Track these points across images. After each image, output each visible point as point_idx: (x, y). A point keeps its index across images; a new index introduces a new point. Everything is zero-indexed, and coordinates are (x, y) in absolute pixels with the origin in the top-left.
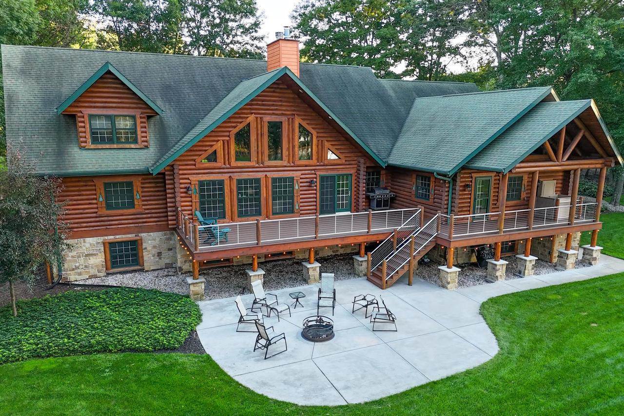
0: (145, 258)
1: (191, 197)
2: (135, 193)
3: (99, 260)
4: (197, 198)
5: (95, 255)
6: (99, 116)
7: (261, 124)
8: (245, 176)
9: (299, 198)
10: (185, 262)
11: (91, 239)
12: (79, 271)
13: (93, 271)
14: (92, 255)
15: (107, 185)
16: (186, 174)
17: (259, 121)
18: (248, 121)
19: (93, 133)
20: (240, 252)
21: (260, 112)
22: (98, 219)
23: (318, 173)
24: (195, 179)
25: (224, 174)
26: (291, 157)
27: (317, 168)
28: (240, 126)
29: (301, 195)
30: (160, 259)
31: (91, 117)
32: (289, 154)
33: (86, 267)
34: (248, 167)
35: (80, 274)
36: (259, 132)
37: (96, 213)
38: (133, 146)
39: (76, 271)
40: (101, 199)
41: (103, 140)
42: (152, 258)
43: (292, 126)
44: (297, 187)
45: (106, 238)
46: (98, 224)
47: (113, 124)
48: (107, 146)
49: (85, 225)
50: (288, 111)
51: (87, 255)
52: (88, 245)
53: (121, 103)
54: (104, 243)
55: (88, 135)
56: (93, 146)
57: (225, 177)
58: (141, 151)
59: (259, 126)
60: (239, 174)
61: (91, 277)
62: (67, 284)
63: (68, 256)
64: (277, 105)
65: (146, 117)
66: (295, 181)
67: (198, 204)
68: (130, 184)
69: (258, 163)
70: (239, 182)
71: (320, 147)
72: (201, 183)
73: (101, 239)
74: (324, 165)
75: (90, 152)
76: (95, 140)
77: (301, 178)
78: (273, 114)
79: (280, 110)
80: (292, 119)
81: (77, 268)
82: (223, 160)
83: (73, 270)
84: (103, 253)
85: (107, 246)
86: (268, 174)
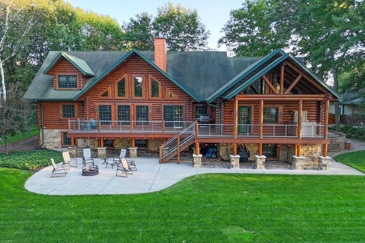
0: (78, 142)
1: (95, 113)
2: (75, 110)
3: (58, 140)
4: (98, 114)
5: (57, 137)
6: (63, 76)
7: (131, 79)
8: (122, 104)
9: (151, 117)
10: (91, 144)
11: (56, 130)
12: (51, 144)
13: (56, 145)
14: (56, 137)
15: (64, 106)
16: (93, 102)
17: (130, 77)
18: (124, 76)
19: (59, 83)
20: (89, 135)
21: (130, 72)
22: (59, 121)
23: (162, 104)
24: (97, 104)
25: (111, 103)
26: (147, 95)
27: (162, 101)
28: (120, 79)
29: (152, 115)
30: (85, 143)
31: (59, 76)
32: (146, 94)
33: (53, 142)
34: (124, 100)
35: (51, 145)
36: (130, 82)
37: (59, 118)
38: (75, 89)
39: (49, 144)
40: (61, 112)
41: (63, 86)
42: (81, 142)
43: (148, 79)
44: (150, 111)
45: (62, 130)
46: (59, 123)
47: (68, 79)
48: (64, 89)
49: (54, 123)
50: (145, 71)
51: (54, 137)
52: (55, 133)
53: (71, 70)
54: (61, 132)
55: (57, 84)
56: (59, 89)
57: (112, 104)
58: (78, 91)
59: (130, 79)
60: (119, 103)
61: (55, 147)
62: (46, 149)
63: (47, 137)
64: (139, 69)
65: (81, 76)
66: (149, 108)
67: (98, 116)
68: (73, 106)
69: (129, 98)
70: (119, 107)
71: (164, 91)
72: (101, 106)
73: (60, 131)
74: (166, 100)
75: (58, 91)
76: (60, 86)
77: (152, 107)
78: (137, 73)
79: (141, 71)
80: (148, 76)
81: (50, 142)
82: (111, 96)
83: (48, 143)
84: (61, 137)
85: (63, 134)
86: (134, 103)
